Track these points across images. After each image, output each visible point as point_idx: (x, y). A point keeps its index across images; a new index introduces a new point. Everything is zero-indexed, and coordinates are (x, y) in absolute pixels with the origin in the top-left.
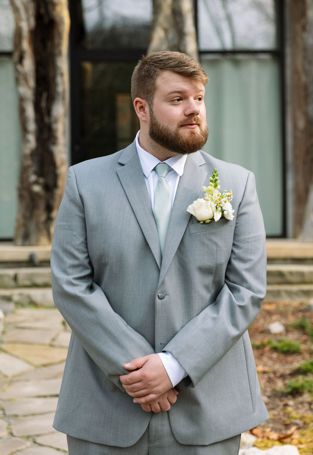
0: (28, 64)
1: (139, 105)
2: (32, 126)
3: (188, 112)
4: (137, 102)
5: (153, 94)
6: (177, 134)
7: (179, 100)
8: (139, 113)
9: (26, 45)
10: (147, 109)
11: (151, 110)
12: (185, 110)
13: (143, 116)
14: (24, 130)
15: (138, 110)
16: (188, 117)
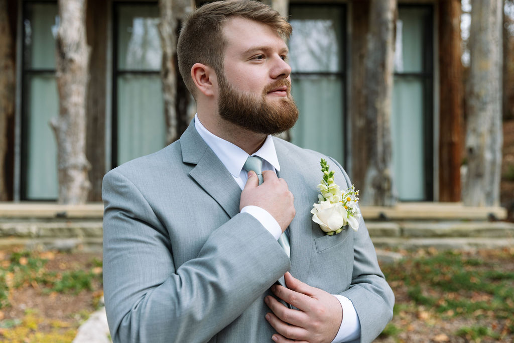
0: (171, 79)
1: (199, 74)
2: (173, 122)
3: (277, 72)
4: (196, 69)
5: (221, 53)
6: (264, 105)
7: (260, 58)
8: (200, 85)
9: (170, 65)
10: (213, 78)
11: (220, 77)
12: (272, 70)
13: (208, 88)
14: (168, 124)
15: (199, 82)
16: (275, 80)
